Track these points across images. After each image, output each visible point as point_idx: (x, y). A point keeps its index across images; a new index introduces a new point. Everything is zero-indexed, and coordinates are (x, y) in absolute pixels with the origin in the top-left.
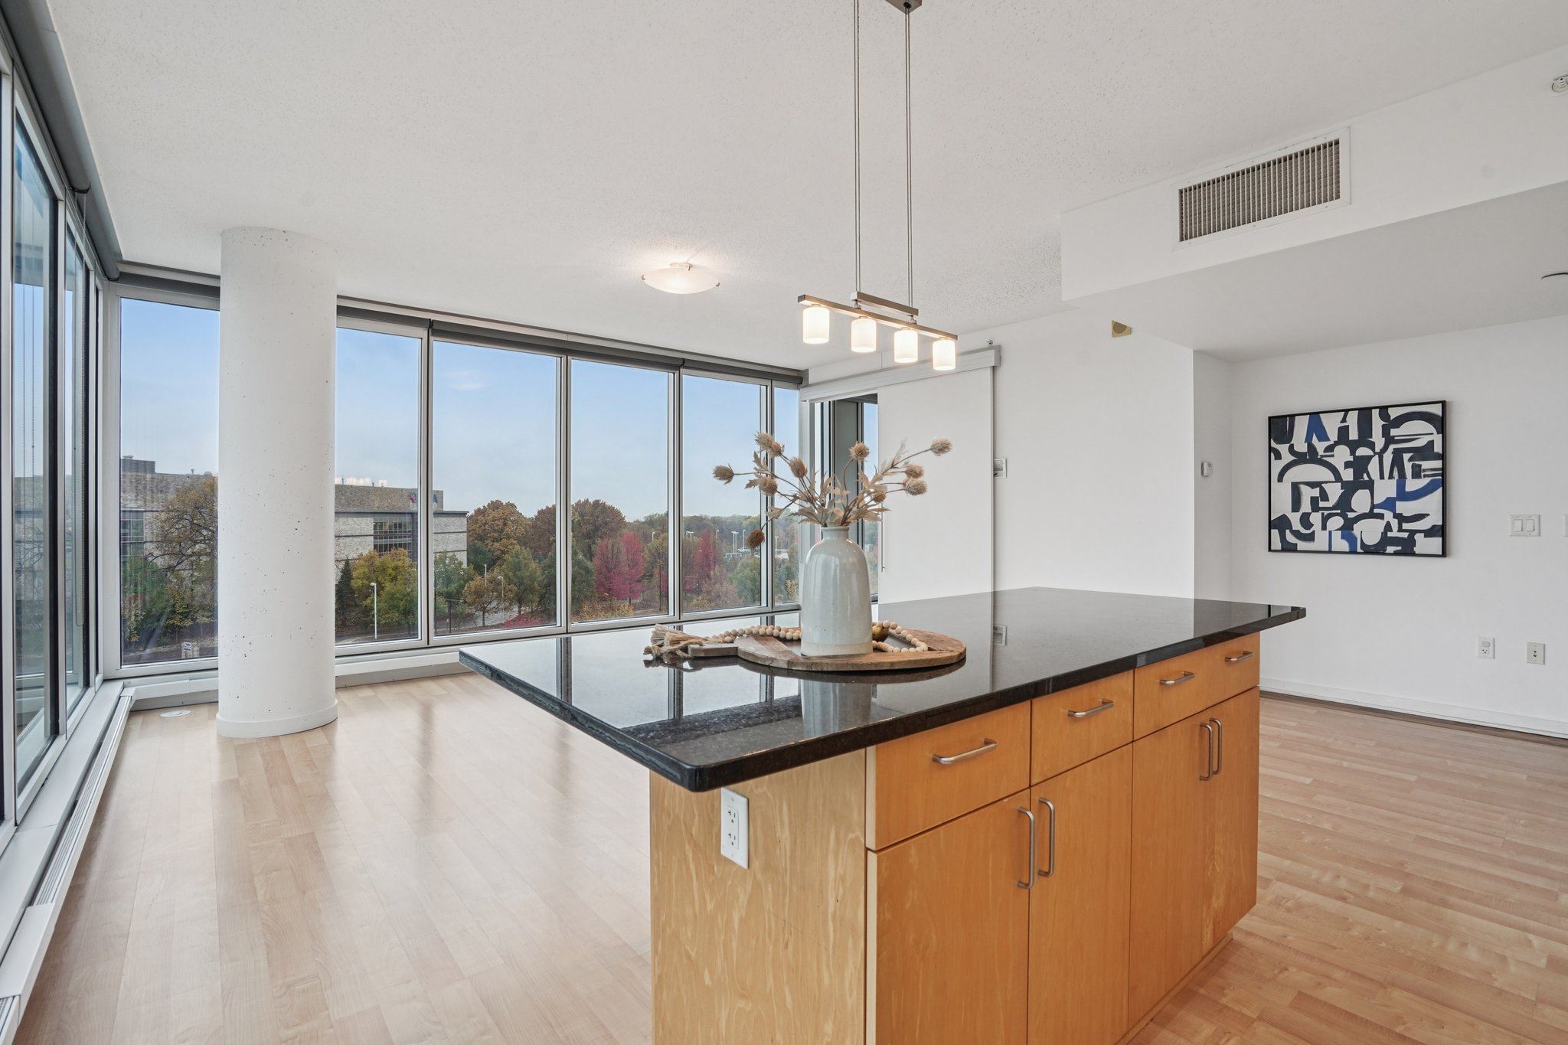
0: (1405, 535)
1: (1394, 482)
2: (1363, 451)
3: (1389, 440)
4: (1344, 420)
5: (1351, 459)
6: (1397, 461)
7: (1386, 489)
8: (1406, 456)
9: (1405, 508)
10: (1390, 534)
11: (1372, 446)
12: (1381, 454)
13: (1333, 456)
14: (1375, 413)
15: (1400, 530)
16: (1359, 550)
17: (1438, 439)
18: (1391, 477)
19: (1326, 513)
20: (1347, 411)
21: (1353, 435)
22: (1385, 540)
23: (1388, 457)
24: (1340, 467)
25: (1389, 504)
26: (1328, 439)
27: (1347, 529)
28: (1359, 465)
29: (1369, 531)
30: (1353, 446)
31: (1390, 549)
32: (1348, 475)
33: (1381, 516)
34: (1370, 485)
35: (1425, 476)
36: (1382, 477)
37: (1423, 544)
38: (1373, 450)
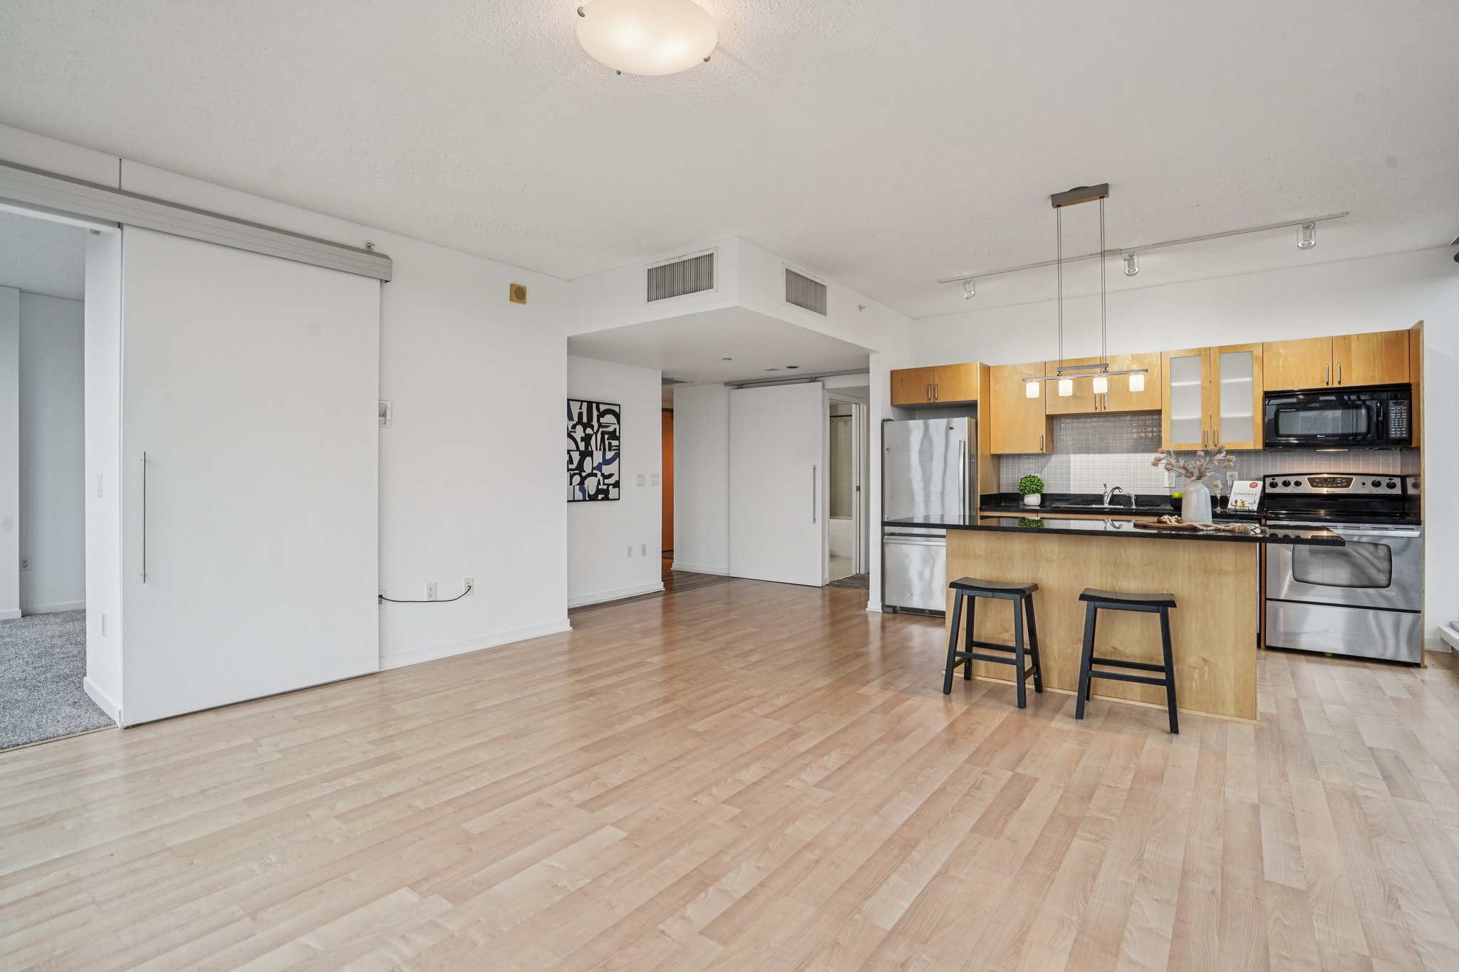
0: (605, 487)
1: (601, 452)
2: (589, 431)
3: (600, 425)
4: (580, 408)
5: (583, 435)
6: (603, 440)
7: (598, 458)
8: (606, 436)
9: (606, 470)
10: (600, 487)
11: (592, 427)
12: (596, 433)
13: (575, 432)
14: (594, 405)
15: (604, 484)
16: (587, 499)
17: (617, 426)
18: (600, 450)
19: (572, 472)
20: (582, 402)
21: (585, 420)
22: (599, 491)
23: (599, 436)
24: (579, 440)
25: (599, 467)
26: (573, 420)
27: (582, 483)
28: (587, 439)
29: (591, 485)
30: (585, 426)
31: (600, 497)
32: (582, 447)
33: (595, 475)
34: (591, 454)
35: (613, 450)
36: (597, 450)
37: (613, 492)
38: (593, 430)
